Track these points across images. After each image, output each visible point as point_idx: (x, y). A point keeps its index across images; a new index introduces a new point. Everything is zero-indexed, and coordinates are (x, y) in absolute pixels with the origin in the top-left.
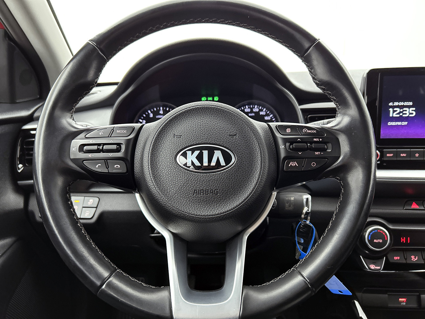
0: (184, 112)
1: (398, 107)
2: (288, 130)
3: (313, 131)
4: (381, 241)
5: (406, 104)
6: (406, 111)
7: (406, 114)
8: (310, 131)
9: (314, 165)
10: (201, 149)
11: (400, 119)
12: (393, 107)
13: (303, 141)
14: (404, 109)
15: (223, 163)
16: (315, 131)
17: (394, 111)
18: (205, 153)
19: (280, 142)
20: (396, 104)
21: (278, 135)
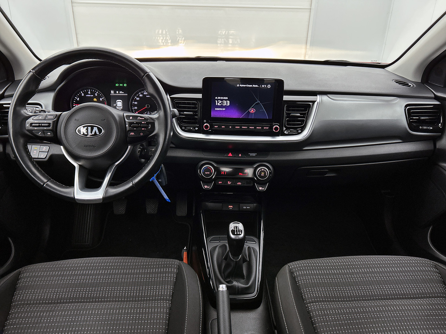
0: (80, 108)
1: (220, 100)
2: (131, 118)
3: (142, 119)
4: (209, 173)
5: (224, 98)
6: (225, 102)
7: (225, 104)
8: (141, 119)
9: (142, 134)
10: (88, 126)
11: (222, 107)
12: (218, 100)
13: (137, 123)
14: (224, 101)
15: (98, 133)
16: (144, 119)
17: (218, 102)
18: (90, 128)
19: (127, 123)
20: (219, 98)
21: (126, 120)
